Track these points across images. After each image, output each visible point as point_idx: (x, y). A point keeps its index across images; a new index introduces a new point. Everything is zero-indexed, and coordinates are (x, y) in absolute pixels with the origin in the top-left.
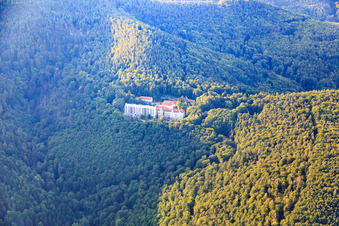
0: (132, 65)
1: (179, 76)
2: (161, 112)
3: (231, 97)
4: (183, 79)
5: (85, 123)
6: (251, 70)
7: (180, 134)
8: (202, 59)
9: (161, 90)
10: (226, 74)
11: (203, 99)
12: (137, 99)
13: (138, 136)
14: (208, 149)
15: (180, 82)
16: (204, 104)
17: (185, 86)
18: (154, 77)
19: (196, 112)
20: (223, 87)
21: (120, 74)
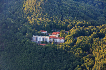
0: (34, 13)
1: (59, 18)
2: (52, 39)
3: (88, 29)
4: (62, 20)
5: (12, 48)
6: (94, 10)
7: (63, 52)
8: (70, 7)
9: (51, 26)
10: (83, 14)
11: (73, 31)
12: (39, 32)
13: (41, 55)
14: (79, 61)
15: (60, 21)
16: (74, 33)
17: (63, 23)
18: (46, 19)
19: (70, 39)
20: (83, 23)
21: (28, 19)
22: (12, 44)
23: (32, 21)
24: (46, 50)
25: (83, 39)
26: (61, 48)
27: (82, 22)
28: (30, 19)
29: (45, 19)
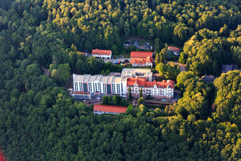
9: (122, 31)
15: (149, 13)
16: (203, 61)
17: (158, 20)
18: (105, 7)
19: (195, 85)
20: (217, 14)
21: (49, 7)
22: (11, 110)
23: (62, 16)
24: (127, 138)
25: (237, 89)
26: (172, 128)
27: (215, 11)
28: (54, 10)
29: (100, 7)
